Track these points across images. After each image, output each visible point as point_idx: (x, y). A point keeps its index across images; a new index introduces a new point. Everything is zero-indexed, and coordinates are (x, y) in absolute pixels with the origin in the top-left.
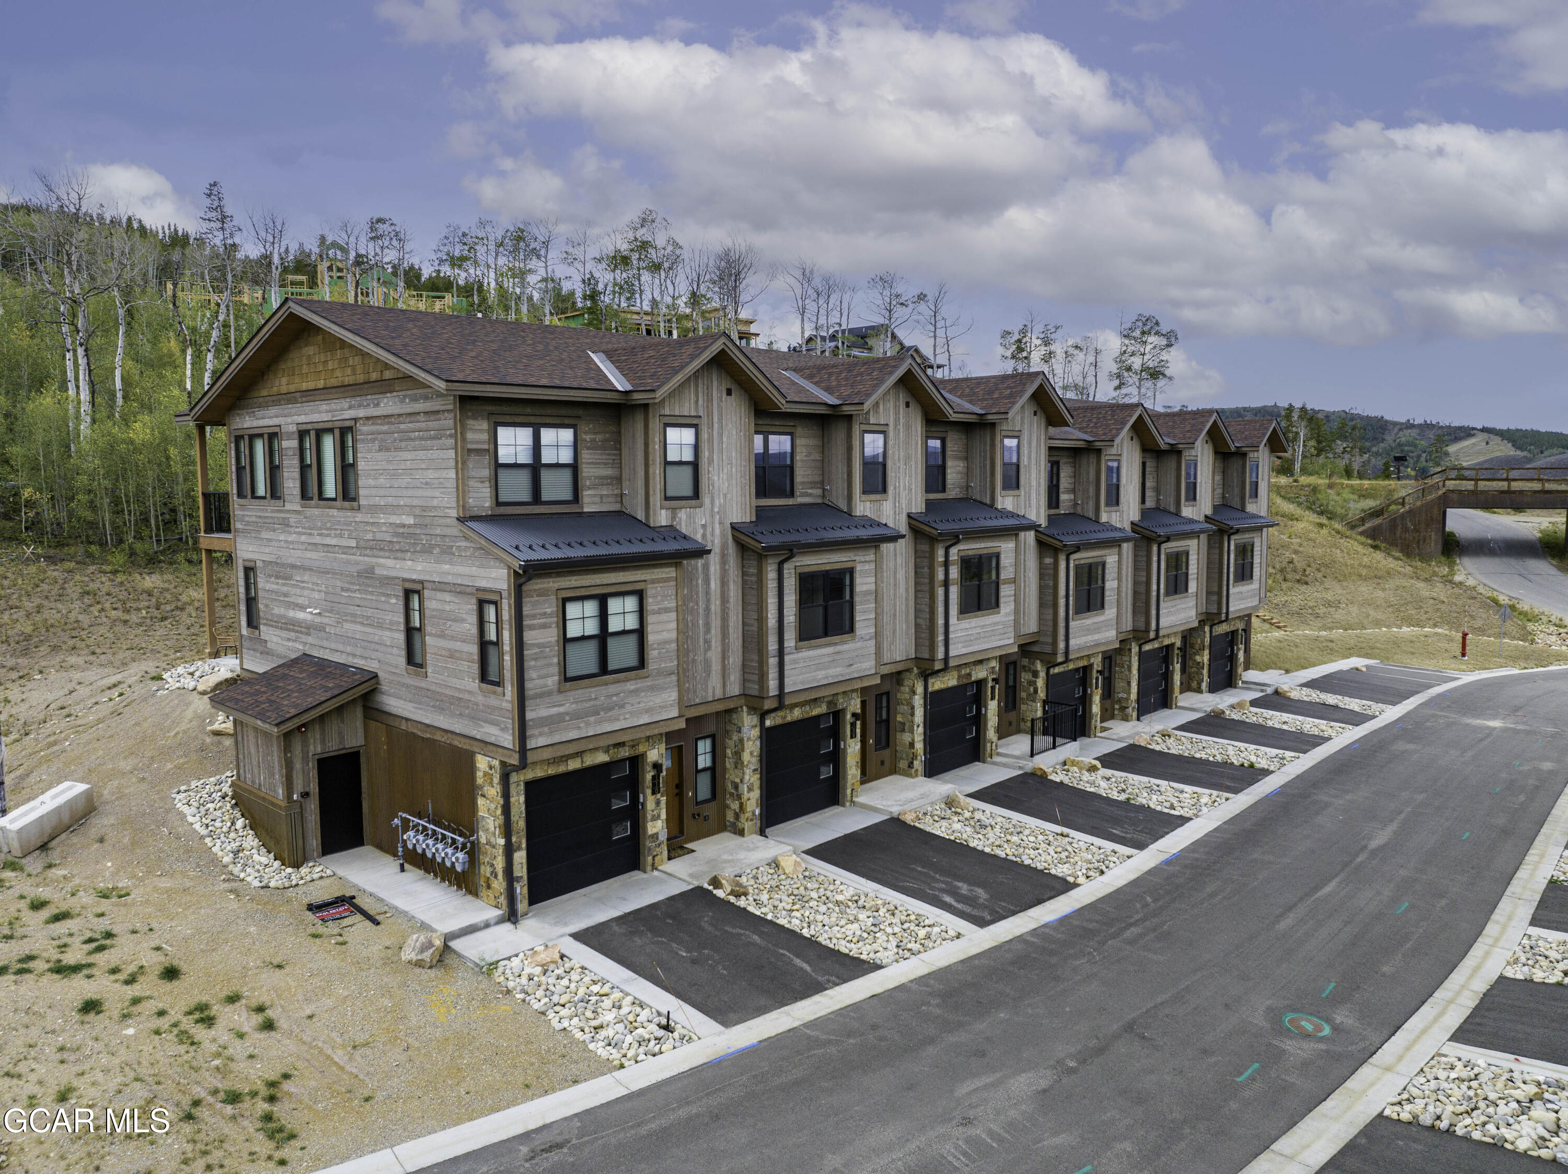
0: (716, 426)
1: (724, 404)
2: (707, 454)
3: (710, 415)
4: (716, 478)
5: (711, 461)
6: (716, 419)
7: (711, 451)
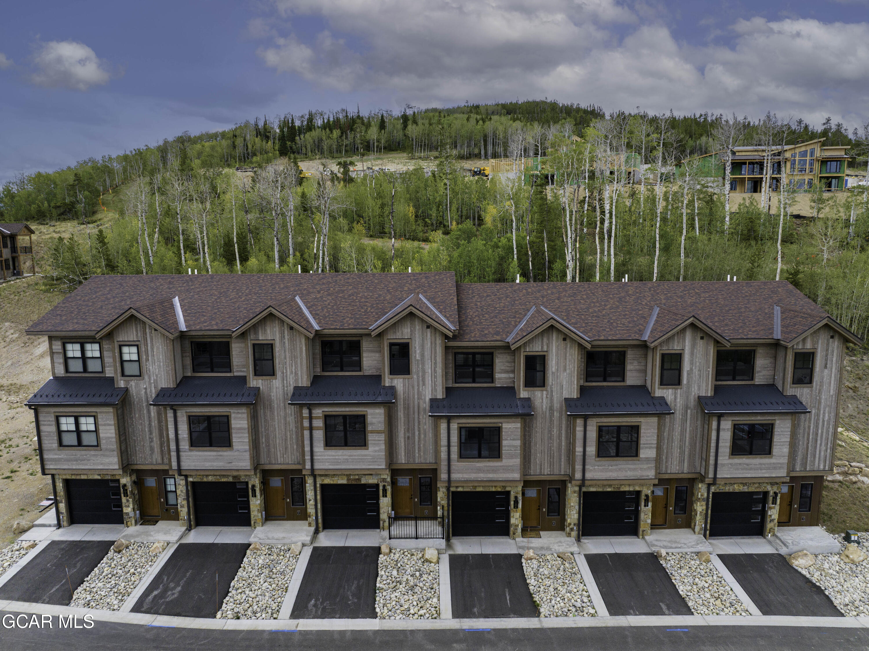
0: (149, 345)
1: (153, 335)
2: (144, 357)
3: (146, 339)
4: (151, 368)
5: (147, 360)
6: (149, 341)
7: (147, 355)
